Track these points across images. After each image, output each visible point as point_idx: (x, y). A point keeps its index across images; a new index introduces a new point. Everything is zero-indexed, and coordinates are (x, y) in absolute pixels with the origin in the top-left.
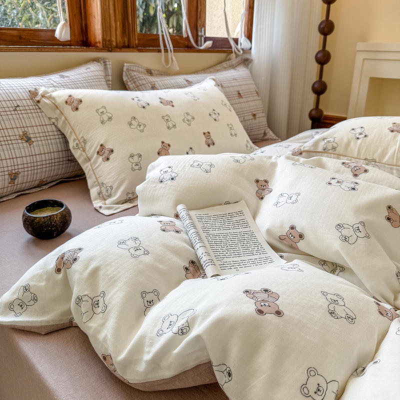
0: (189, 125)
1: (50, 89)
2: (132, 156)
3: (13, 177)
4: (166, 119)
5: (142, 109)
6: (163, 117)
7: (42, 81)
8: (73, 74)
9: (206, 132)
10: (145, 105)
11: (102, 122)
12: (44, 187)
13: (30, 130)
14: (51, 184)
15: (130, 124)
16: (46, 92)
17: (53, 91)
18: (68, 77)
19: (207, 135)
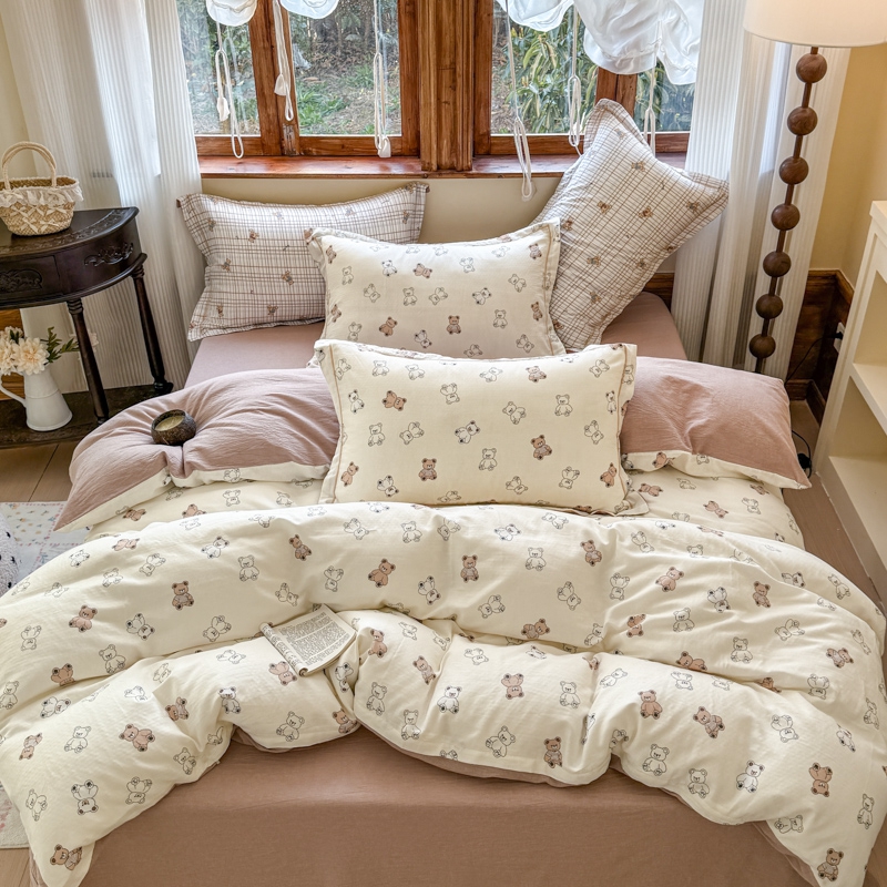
0: (435, 304)
1: (327, 230)
2: (353, 325)
3: (272, 310)
4: (409, 291)
5: (386, 277)
6: (405, 290)
7: (323, 218)
8: (362, 209)
9: (454, 315)
10: (390, 271)
11: (344, 283)
12: (307, 322)
13: (293, 271)
14: (313, 321)
15: (366, 291)
16: (319, 235)
17: (327, 234)
18: (354, 214)
19: (454, 320)
